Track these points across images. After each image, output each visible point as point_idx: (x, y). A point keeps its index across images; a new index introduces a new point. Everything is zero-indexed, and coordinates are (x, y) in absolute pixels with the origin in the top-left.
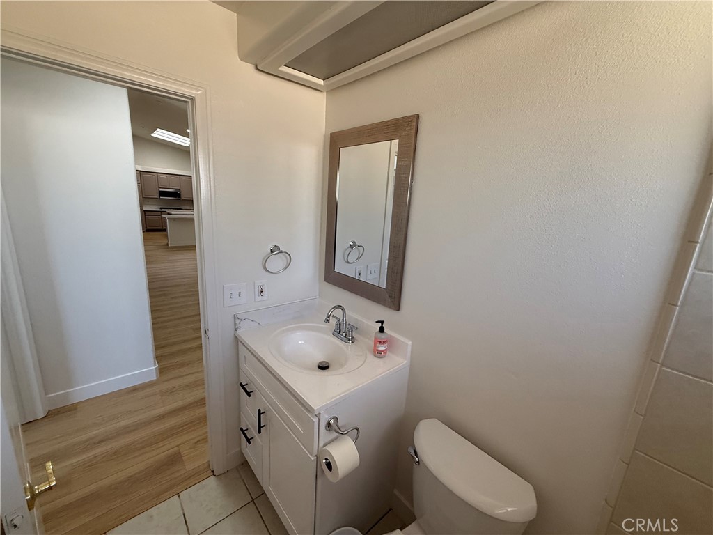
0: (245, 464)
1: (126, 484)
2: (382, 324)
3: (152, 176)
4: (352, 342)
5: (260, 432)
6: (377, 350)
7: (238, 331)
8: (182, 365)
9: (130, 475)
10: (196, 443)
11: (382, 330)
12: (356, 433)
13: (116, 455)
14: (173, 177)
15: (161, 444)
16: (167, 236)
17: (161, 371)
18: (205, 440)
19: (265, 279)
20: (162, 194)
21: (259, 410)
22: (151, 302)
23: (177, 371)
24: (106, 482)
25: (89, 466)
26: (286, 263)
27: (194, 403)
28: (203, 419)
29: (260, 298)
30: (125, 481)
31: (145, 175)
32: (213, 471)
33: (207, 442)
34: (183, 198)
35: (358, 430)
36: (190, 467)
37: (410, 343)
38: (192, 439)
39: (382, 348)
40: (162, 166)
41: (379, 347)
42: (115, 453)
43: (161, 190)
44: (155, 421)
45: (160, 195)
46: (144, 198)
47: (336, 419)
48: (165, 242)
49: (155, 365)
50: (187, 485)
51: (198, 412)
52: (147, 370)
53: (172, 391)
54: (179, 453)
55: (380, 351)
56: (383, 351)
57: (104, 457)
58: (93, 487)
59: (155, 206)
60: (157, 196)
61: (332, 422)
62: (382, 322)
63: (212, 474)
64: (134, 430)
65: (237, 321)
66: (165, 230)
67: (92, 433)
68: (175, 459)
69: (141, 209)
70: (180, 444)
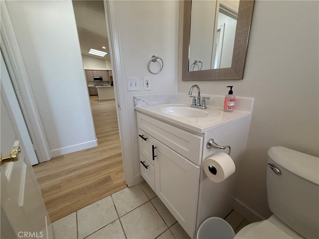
0: (144, 182)
1: (86, 189)
2: (231, 89)
3: (90, 71)
4: (206, 108)
5: (154, 159)
6: (228, 106)
7: (136, 106)
8: (108, 141)
9: (87, 185)
10: (117, 172)
11: (231, 92)
12: (229, 150)
13: (81, 176)
14: (99, 72)
15: (101, 172)
16: (98, 97)
17: (99, 143)
18: (122, 171)
19: (149, 77)
20: (95, 79)
21: (153, 146)
22: (93, 118)
23: (107, 143)
24: (76, 188)
25: (68, 181)
26: (160, 69)
27: (115, 156)
28: (120, 162)
29: (147, 89)
30: (85, 188)
31: (88, 71)
32: (127, 185)
33: (123, 172)
34: (103, 80)
35: (230, 148)
36: (115, 182)
37: (253, 99)
38: (116, 170)
39: (232, 104)
40: (94, 66)
41: (230, 104)
42: (80, 176)
43: (94, 77)
44: (97, 162)
45: (95, 80)
46: (88, 82)
47: (213, 140)
48: (98, 99)
49: (96, 139)
50: (114, 191)
51: (118, 159)
52: (92, 142)
53: (104, 151)
54: (110, 176)
55: (229, 106)
56: (232, 106)
57: (75, 177)
58: (70, 190)
59: (93, 85)
60: (93, 80)
61: (211, 142)
62: (231, 87)
63: (127, 186)
64: (88, 166)
65: (135, 100)
66: (98, 95)
67: (70, 167)
68: (108, 179)
69: (88, 86)
70: (110, 173)
